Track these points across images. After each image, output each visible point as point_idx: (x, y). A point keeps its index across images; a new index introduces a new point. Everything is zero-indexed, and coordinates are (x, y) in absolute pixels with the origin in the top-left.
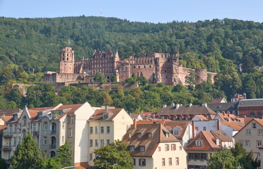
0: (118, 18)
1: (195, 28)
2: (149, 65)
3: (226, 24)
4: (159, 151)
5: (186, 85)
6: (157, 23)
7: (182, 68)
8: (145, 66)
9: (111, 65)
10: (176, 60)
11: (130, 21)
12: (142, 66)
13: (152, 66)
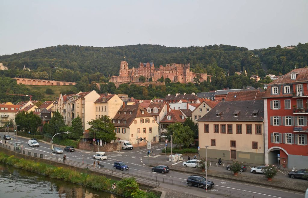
0: (159, 45)
1: (203, 50)
2: (172, 71)
3: (221, 47)
4: (135, 123)
5: (194, 83)
6: (182, 47)
7: (192, 73)
8: (169, 72)
9: (150, 71)
10: (188, 68)
11: (167, 47)
12: (168, 72)
13: (174, 72)
